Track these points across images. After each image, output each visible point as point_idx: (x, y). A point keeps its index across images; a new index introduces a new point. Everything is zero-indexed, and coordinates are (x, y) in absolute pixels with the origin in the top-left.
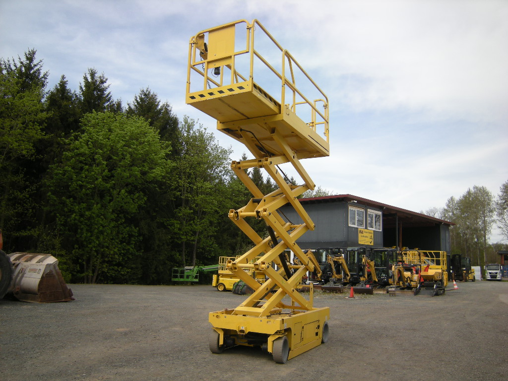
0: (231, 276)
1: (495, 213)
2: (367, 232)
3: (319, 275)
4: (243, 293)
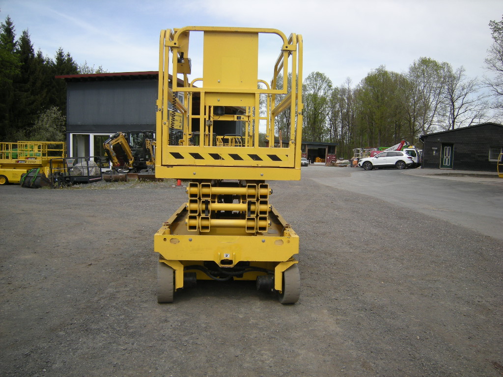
3: (131, 162)
4: (36, 186)
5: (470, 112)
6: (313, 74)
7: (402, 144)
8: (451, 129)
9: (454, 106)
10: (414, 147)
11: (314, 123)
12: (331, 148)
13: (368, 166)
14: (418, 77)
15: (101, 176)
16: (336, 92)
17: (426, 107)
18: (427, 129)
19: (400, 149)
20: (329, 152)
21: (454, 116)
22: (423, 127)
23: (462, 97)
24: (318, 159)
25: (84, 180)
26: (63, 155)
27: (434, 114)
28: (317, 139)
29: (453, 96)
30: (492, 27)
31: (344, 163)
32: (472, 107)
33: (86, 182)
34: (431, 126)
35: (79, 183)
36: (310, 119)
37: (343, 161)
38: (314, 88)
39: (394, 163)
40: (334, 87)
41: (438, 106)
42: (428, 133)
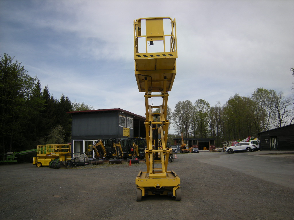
0: (45, 157)
1: (172, 119)
2: (126, 129)
3: (105, 154)
4: (58, 167)
5: (290, 116)
6: (198, 100)
7: (250, 138)
8: (280, 127)
9: (279, 114)
10: (257, 139)
11: (201, 127)
12: (212, 141)
13: (231, 151)
14: (257, 99)
15: (90, 162)
16: (212, 110)
17: (264, 115)
18: (266, 128)
19: (248, 141)
20: (211, 144)
21: (280, 119)
22: (263, 126)
23: (284, 108)
24: (205, 148)
25: (82, 164)
26: (69, 151)
27: (269, 119)
28: (204, 136)
29: (278, 108)
30: (292, 71)
31: (219, 150)
32: (290, 114)
33: (83, 165)
34: (269, 126)
35: (80, 165)
36: (198, 125)
37: (219, 149)
38: (200, 108)
39: (245, 149)
40: (211, 106)
41: (271, 114)
42: (267, 130)
